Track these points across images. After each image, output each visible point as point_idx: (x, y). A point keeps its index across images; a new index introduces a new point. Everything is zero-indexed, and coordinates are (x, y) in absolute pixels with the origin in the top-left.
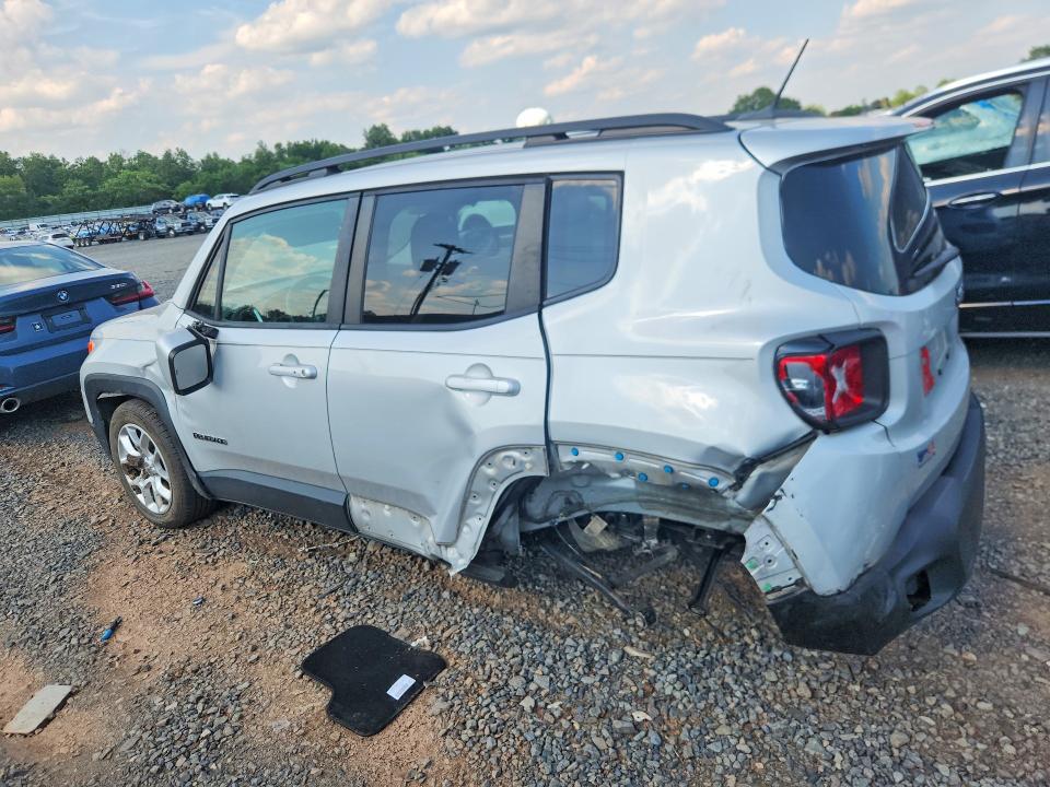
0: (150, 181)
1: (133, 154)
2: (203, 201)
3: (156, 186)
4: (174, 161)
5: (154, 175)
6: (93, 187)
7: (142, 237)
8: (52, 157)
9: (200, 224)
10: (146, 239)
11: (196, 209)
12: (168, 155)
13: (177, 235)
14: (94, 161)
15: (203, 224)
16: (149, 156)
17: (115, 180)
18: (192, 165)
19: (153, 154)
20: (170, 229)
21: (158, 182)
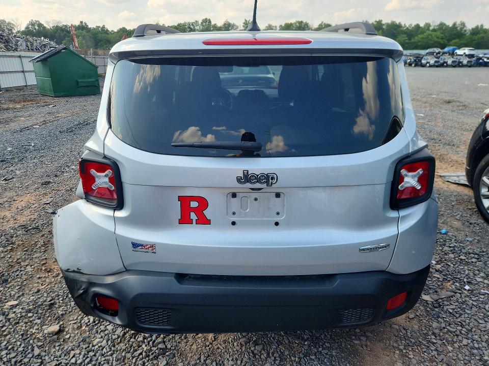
0: (438, 38)
1: (438, 23)
2: (454, 50)
3: (440, 40)
4: (456, 28)
5: (441, 35)
6: (410, 39)
7: (413, 65)
8: (400, 23)
9: (445, 62)
10: (415, 66)
11: (448, 54)
12: (455, 24)
13: (430, 66)
14: (418, 26)
15: (446, 63)
16: (445, 24)
17: (422, 36)
18: (465, 31)
19: (447, 24)
20: (428, 63)
21: (442, 39)
